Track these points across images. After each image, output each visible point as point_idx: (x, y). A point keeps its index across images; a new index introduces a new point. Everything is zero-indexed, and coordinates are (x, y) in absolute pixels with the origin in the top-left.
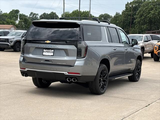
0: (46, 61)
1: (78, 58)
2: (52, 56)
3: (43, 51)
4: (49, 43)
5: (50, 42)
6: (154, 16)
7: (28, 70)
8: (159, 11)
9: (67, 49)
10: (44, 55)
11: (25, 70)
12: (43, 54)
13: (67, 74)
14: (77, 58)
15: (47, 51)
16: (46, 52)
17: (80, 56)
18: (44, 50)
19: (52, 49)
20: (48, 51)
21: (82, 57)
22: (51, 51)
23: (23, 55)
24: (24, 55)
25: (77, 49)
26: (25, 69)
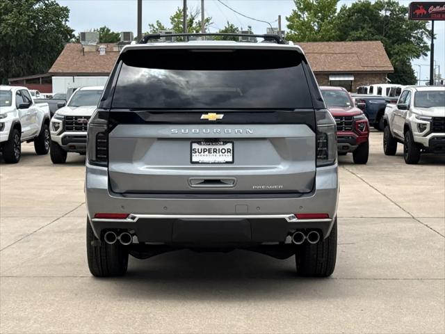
0: (207, 182)
1: (318, 164)
2: (227, 163)
3: (192, 151)
4: (218, 122)
5: (221, 116)
6: (17, 30)
7: (140, 219)
8: (29, 16)
9: (284, 138)
10: (197, 163)
11: (129, 220)
12: (194, 160)
13: (295, 220)
14: (317, 166)
15: (207, 147)
16: (205, 151)
17: (324, 158)
18: (195, 146)
19: (226, 141)
20: (212, 147)
21: (330, 160)
22: (221, 147)
23: (106, 169)
24: (107, 166)
25: (314, 134)
26: (125, 218)
